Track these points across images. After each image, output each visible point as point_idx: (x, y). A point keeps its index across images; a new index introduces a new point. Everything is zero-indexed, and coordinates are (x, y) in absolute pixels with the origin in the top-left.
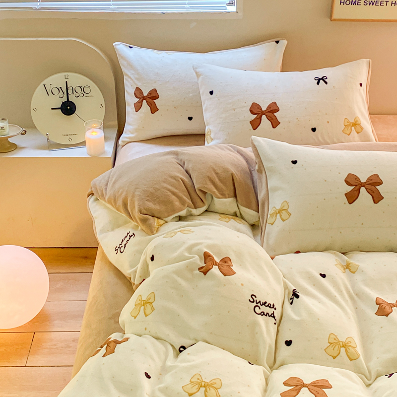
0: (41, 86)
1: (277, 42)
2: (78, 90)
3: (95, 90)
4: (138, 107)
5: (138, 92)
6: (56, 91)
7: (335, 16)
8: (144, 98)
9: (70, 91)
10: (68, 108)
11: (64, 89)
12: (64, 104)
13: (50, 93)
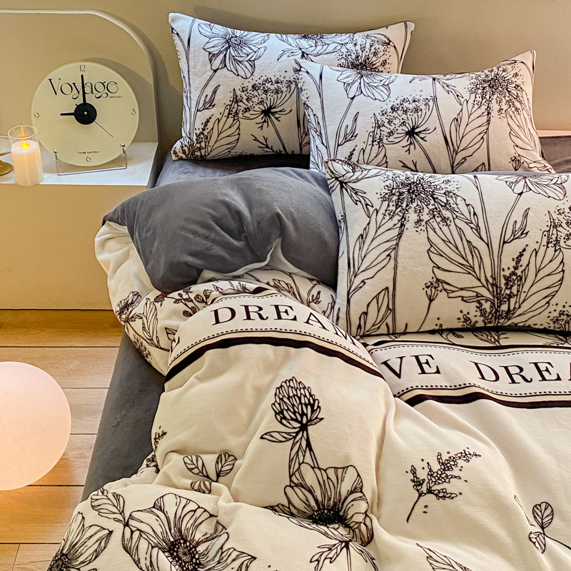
2: (100, 87)
3: (125, 88)
6: (67, 89)
9: (87, 90)
10: (85, 114)
11: (80, 87)
12: (78, 107)
13: (59, 91)
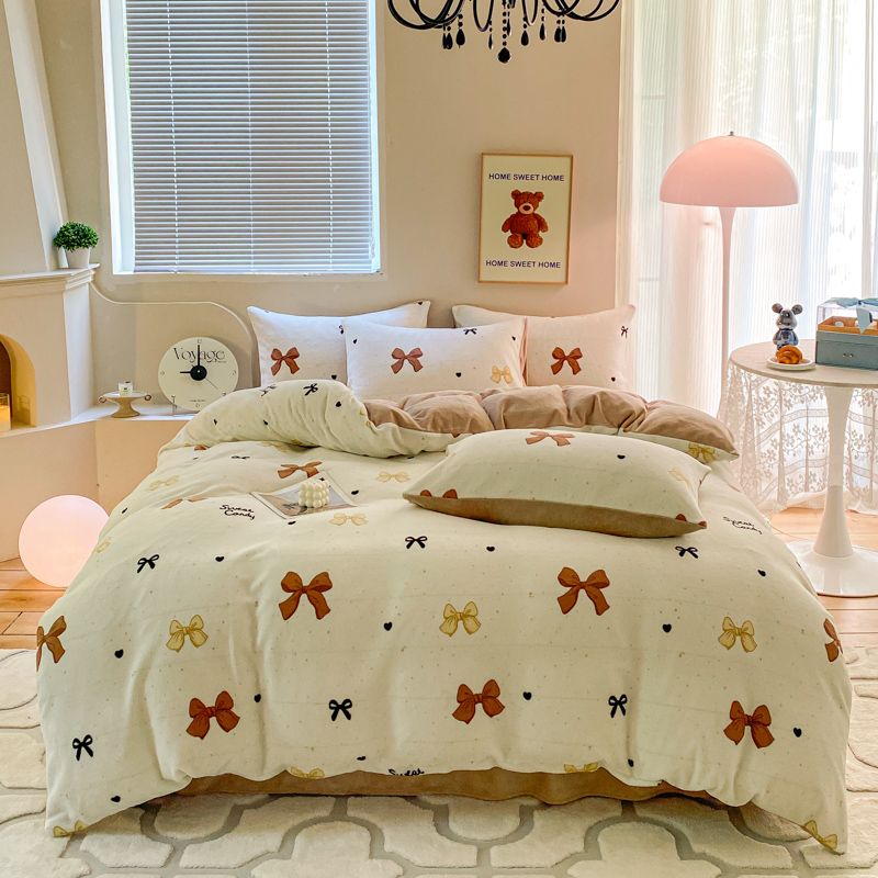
0: (172, 348)
1: (420, 303)
2: (211, 355)
3: (229, 355)
4: (275, 370)
5: (276, 355)
6: (187, 355)
7: (482, 279)
8: (283, 358)
9: (202, 356)
10: (198, 373)
11: (196, 353)
12: (194, 368)
13: (180, 357)
